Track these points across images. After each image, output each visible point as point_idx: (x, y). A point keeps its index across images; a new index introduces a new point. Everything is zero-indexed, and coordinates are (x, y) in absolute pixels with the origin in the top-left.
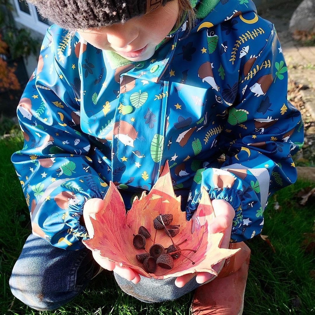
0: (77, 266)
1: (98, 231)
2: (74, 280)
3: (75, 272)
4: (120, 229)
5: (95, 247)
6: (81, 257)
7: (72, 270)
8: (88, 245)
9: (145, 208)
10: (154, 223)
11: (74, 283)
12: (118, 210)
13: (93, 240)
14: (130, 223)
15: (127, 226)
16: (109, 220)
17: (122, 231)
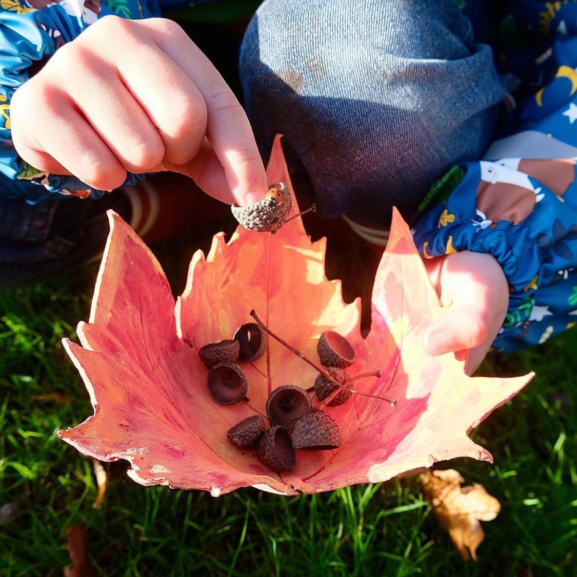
1: (108, 384)
4: (166, 356)
5: (108, 446)
8: (84, 443)
9: (226, 282)
12: (151, 300)
13: (97, 421)
14: (188, 330)
15: (182, 342)
16: (131, 340)
17: (172, 361)
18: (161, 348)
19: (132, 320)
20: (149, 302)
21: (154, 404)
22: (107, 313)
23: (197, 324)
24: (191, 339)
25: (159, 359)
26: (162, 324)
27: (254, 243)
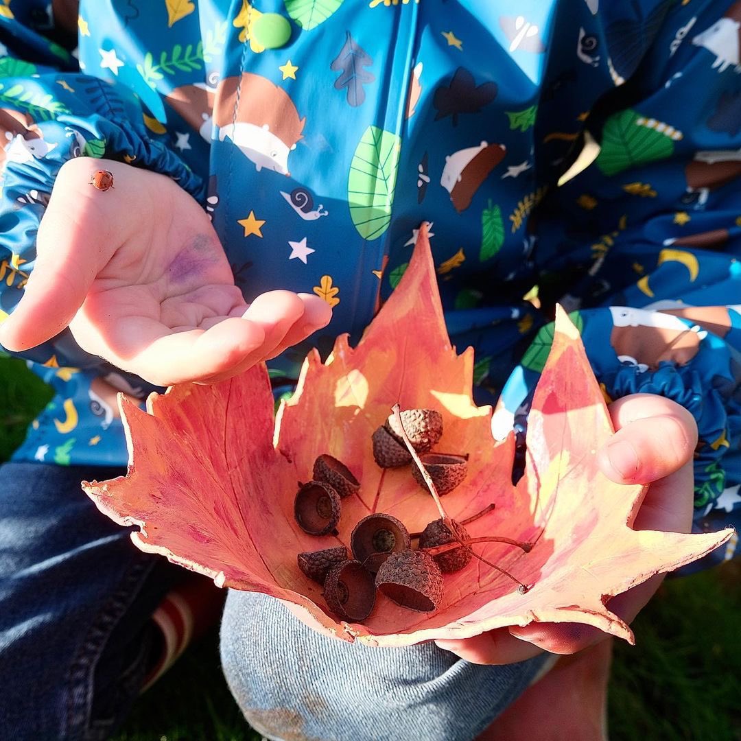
0: (95, 652)
2: (85, 704)
3: (87, 675)
4: (252, 460)
6: (107, 619)
7: (79, 667)
9: (346, 394)
10: (375, 445)
11: (85, 714)
12: (243, 393)
13: (127, 482)
14: (289, 443)
15: (278, 452)
16: (205, 425)
17: (259, 469)
18: (248, 450)
19: (214, 406)
20: (241, 395)
21: (203, 491)
22: (187, 390)
23: (301, 438)
24: (291, 453)
25: (241, 460)
26: (254, 422)
27: (384, 350)
